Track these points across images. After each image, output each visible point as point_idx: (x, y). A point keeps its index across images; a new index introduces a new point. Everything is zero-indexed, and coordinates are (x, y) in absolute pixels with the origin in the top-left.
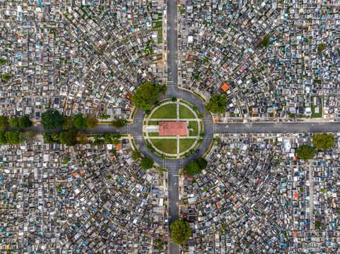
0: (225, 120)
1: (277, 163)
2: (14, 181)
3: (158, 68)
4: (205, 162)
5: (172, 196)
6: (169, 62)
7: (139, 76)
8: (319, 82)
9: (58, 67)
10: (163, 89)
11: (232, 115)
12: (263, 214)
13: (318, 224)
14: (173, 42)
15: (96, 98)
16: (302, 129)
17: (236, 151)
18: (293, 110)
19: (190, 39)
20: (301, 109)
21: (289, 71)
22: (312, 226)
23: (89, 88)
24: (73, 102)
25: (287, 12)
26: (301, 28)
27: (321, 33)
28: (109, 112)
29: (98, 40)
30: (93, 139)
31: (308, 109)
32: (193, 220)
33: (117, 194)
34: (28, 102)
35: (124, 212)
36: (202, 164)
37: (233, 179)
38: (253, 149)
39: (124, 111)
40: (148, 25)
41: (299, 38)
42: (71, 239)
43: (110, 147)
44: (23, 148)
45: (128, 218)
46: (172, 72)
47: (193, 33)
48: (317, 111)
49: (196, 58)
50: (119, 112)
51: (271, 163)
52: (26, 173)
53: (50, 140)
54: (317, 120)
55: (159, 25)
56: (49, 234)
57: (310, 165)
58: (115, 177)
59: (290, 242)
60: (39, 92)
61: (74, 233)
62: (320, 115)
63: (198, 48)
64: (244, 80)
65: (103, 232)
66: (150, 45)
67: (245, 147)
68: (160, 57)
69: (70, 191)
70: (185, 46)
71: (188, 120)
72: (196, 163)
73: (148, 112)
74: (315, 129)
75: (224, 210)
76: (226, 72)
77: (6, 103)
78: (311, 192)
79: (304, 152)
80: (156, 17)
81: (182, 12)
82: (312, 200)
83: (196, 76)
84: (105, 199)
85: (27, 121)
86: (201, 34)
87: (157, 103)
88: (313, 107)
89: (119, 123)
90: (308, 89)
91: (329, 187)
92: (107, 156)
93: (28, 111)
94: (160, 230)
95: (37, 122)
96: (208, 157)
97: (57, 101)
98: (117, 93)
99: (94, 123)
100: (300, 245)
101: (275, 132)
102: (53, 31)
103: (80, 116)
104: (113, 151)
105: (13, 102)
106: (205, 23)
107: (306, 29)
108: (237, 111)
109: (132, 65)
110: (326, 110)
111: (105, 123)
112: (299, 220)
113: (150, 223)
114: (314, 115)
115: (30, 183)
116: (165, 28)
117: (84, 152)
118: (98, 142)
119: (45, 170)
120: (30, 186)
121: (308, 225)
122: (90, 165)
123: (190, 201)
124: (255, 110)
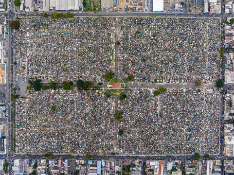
0: (132, 83)
1: (148, 97)
2: (67, 101)
3: (112, 67)
4: (126, 96)
5: (116, 106)
6: (115, 65)
7: (106, 70)
8: (162, 72)
9: (81, 66)
10: (114, 74)
11: (135, 82)
12: (144, 112)
13: (160, 116)
14: (117, 59)
15: (93, 76)
16: (156, 86)
17: (136, 93)
18: (153, 80)
19: (122, 58)
20: (156, 80)
21: (153, 69)
22: (159, 117)
23: (91, 73)
24: (86, 77)
25: (153, 50)
26: (157, 55)
27: (163, 57)
28: (97, 80)
29: (94, 58)
30: (92, 89)
31: (158, 80)
32: (122, 113)
33: (99, 105)
34: (72, 77)
35: (101, 111)
36: (125, 96)
37: (134, 101)
38: (141, 92)
39: (101, 80)
40: (109, 54)
41: (156, 58)
42: (84, 119)
43: (97, 91)
44: (70, 91)
45: (102, 113)
46: (116, 68)
47: (123, 57)
48: (161, 81)
49: (124, 64)
50: (100, 80)
51: (146, 97)
52: (71, 99)
53: (79, 89)
54: (161, 84)
55: (113, 54)
56: (78, 118)
57: (158, 97)
58: (98, 100)
59: (152, 121)
60: (75, 74)
61: (85, 117)
62: (162, 82)
63: (124, 61)
64: (138, 71)
65: (95, 117)
66: (110, 60)
67: (138, 92)
68: (113, 64)
69: (85, 104)
70: (120, 60)
71: (121, 83)
72: (123, 97)
73: (109, 81)
74: (160, 86)
75: (132, 111)
76: (133, 69)
77: (65, 77)
78: (159, 106)
79: (156, 93)
80: (112, 51)
81: (120, 50)
82: (159, 108)
83: (124, 70)
84: (95, 107)
85: (72, 83)
86: (126, 57)
87: (112, 78)
88: (160, 80)
89: (100, 84)
90: (158, 74)
91: (164, 104)
92: (96, 94)
93: (72, 80)
94: (112, 117)
95: (75, 83)
96: (127, 95)
97: (81, 77)
98: (99, 75)
99: (93, 84)
100: (155, 122)
101: (148, 87)
102: (79, 55)
103: (88, 81)
104: (98, 92)
105: (67, 77)
106: (127, 53)
107: (158, 55)
108: (136, 81)
109: (104, 66)
110: (164, 80)
111: (96, 84)
112: (155, 114)
113: (109, 114)
114: (160, 82)
115: (72, 102)
116: (114, 55)
117: (89, 93)
118: (93, 90)
119: (77, 98)
120: (72, 103)
121: (157, 116)
122: (91, 97)
123: (121, 108)
124: (142, 81)
